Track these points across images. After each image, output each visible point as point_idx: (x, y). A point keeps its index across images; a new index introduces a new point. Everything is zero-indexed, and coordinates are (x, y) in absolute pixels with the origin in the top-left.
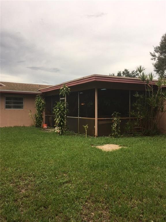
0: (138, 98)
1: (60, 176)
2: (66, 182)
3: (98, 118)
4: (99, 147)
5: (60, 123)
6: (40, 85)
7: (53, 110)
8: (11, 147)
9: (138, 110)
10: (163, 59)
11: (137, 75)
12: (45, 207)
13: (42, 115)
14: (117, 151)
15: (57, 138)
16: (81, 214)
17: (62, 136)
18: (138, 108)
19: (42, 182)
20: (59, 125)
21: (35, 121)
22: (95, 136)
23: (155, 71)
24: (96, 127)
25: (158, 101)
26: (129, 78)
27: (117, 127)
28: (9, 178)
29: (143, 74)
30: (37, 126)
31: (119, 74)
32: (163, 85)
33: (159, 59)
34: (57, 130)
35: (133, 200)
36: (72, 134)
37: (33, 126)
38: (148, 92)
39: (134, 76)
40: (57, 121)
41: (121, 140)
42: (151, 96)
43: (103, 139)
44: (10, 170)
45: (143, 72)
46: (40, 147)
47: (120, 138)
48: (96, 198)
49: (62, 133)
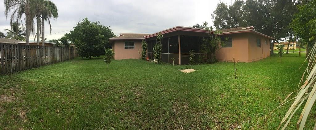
0: (205, 41)
1: (159, 88)
2: (163, 91)
3: (181, 53)
4: (182, 71)
5: (157, 57)
6: (144, 34)
7: (153, 49)
8: (129, 70)
9: (204, 49)
10: (218, 19)
11: (204, 28)
12: (151, 104)
13: (146, 52)
14: (193, 72)
15: (156, 66)
16: (172, 108)
17: (159, 65)
18: (205, 48)
19: (148, 90)
20: (157, 58)
21: (142, 56)
22: (179, 65)
23: (214, 25)
24: (180, 59)
25: (215, 43)
26: (199, 29)
27: (193, 59)
28: (130, 87)
29: (207, 26)
30: (143, 59)
31: (194, 27)
32: (218, 34)
33: (216, 18)
34: (155, 61)
35: (202, 98)
36: (165, 64)
37: (140, 59)
38: (210, 38)
39: (202, 28)
40: (156, 56)
41: (195, 66)
42: (212, 40)
43: (184, 66)
44: (130, 82)
45: (207, 25)
46: (146, 71)
47: (195, 65)
48: (181, 99)
49: (159, 63)
